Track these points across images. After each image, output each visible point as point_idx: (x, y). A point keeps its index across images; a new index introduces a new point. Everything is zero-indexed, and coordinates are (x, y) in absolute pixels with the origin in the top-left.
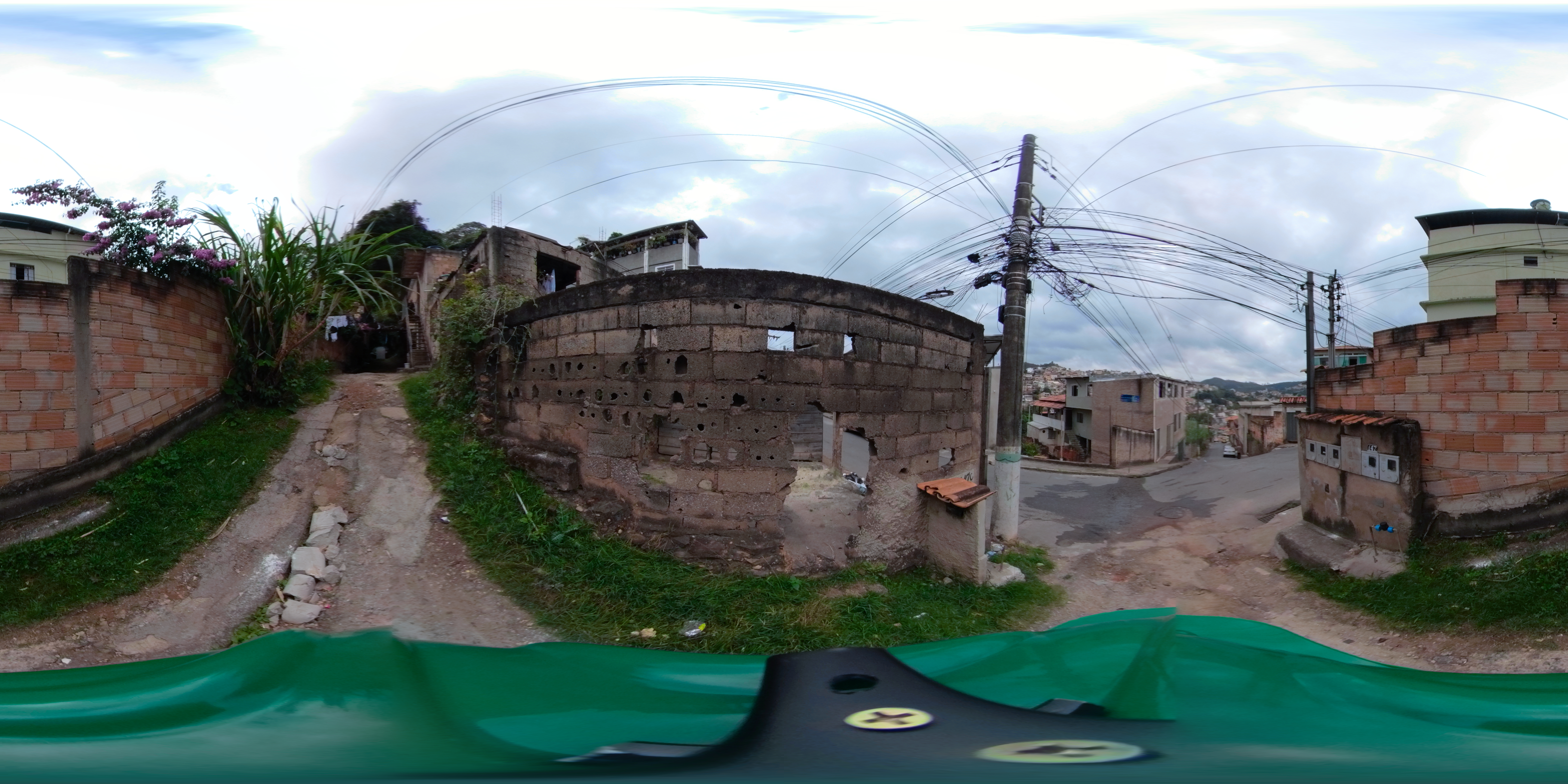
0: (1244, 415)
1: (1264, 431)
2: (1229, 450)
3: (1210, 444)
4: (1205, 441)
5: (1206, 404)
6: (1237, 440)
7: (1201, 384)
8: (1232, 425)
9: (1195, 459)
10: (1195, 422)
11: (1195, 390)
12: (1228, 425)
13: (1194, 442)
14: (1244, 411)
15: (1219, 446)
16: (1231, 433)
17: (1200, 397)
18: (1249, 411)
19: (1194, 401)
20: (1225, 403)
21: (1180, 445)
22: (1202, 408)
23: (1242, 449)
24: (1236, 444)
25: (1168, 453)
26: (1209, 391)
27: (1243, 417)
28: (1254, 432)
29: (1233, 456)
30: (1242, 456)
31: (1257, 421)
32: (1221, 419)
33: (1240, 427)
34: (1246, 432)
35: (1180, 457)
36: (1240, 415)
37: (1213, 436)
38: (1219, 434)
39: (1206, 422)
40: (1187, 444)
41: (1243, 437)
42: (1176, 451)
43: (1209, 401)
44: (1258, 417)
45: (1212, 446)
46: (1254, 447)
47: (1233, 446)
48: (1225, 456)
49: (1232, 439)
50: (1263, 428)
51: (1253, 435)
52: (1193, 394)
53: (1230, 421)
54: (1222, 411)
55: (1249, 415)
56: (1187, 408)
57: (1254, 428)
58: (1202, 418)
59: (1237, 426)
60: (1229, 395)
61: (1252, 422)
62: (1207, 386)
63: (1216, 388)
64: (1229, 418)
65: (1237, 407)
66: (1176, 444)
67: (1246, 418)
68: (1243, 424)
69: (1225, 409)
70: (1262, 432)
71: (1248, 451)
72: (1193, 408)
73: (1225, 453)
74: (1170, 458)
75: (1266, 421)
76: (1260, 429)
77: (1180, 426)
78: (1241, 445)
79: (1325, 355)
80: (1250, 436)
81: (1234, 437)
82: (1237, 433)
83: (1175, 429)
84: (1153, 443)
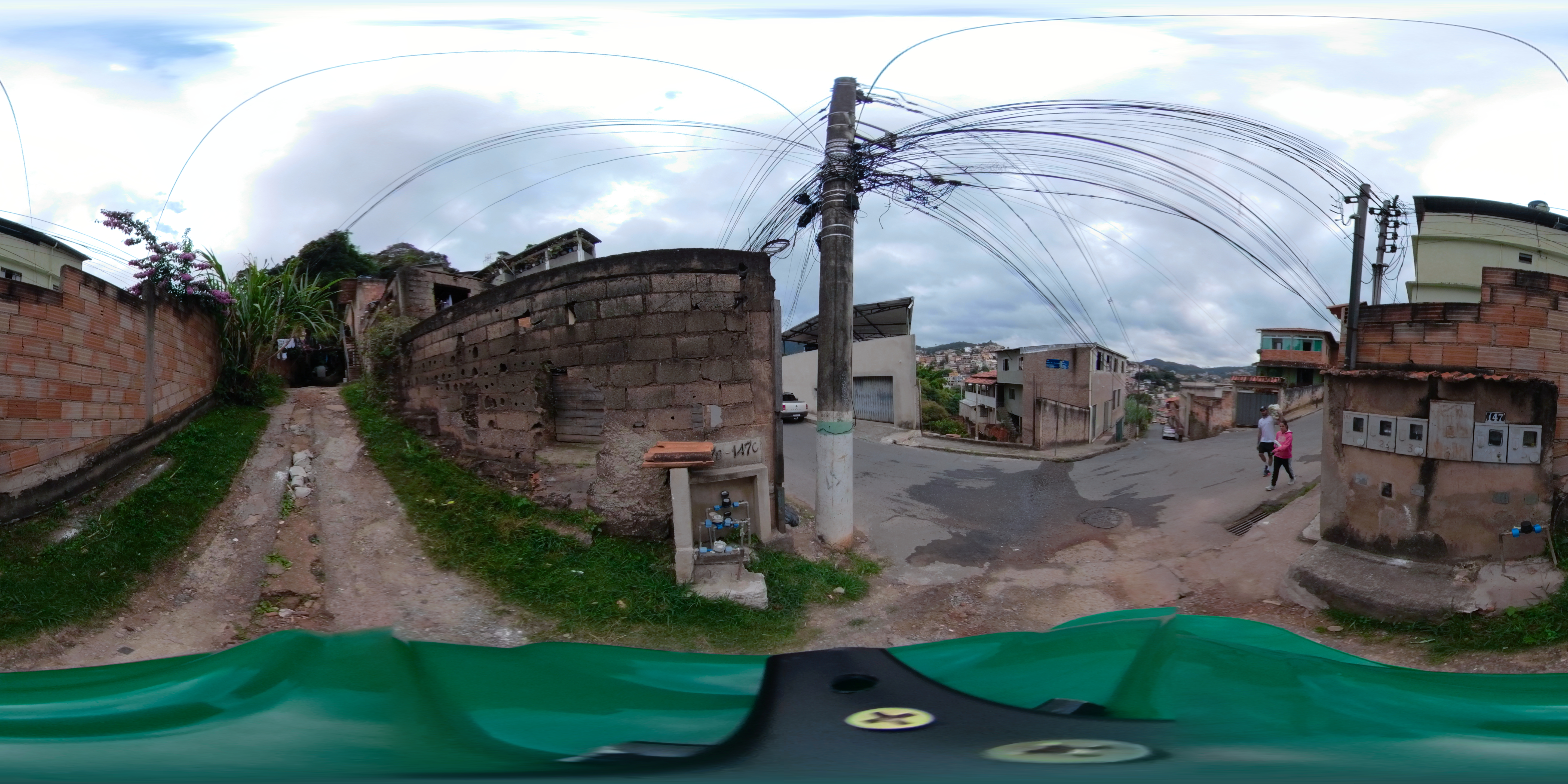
0: (1186, 396)
1: (1210, 412)
2: (1169, 431)
3: (1148, 425)
4: (1145, 421)
5: (1146, 384)
6: (1178, 422)
7: (1141, 365)
8: (1172, 406)
9: (1134, 440)
10: (1135, 402)
11: (1136, 370)
12: (1168, 407)
13: (1132, 422)
14: (1185, 392)
15: (1159, 427)
16: (1171, 414)
17: (1140, 377)
18: (1192, 392)
19: (1134, 381)
20: (1165, 385)
21: (1119, 424)
22: (1141, 389)
23: (1182, 432)
24: (1175, 425)
25: (1105, 433)
26: (1149, 372)
27: (1185, 398)
28: (1198, 414)
29: (1173, 439)
30: (1183, 438)
31: (1201, 401)
32: (1159, 400)
33: (1182, 408)
34: (1188, 413)
35: (1118, 438)
36: (1182, 396)
37: (1152, 417)
38: (1157, 415)
39: (1144, 402)
40: (1126, 423)
41: (1184, 418)
42: (1114, 431)
43: (1149, 382)
44: (1201, 397)
45: (1150, 427)
46: (1197, 430)
47: (1173, 427)
48: (1165, 438)
49: (1170, 420)
50: (1208, 409)
51: (1196, 417)
52: (1133, 374)
53: (1170, 402)
54: (1161, 392)
55: (1192, 395)
56: (1127, 388)
57: (1197, 409)
58: (1141, 398)
59: (1177, 407)
60: (1169, 377)
61: (1196, 403)
62: (1147, 367)
63: (1156, 369)
64: (1169, 400)
65: (1176, 389)
66: (1114, 423)
67: (1189, 398)
68: (1185, 406)
69: (1164, 390)
70: (1207, 414)
71: (1189, 434)
72: (1133, 388)
73: (1165, 435)
74: (1107, 438)
75: (1211, 403)
76: (1205, 410)
77: (1118, 405)
78: (1182, 427)
79: (1279, 336)
80: (1193, 419)
81: (1173, 418)
82: (1178, 414)
83: (1114, 408)
84: (1087, 421)
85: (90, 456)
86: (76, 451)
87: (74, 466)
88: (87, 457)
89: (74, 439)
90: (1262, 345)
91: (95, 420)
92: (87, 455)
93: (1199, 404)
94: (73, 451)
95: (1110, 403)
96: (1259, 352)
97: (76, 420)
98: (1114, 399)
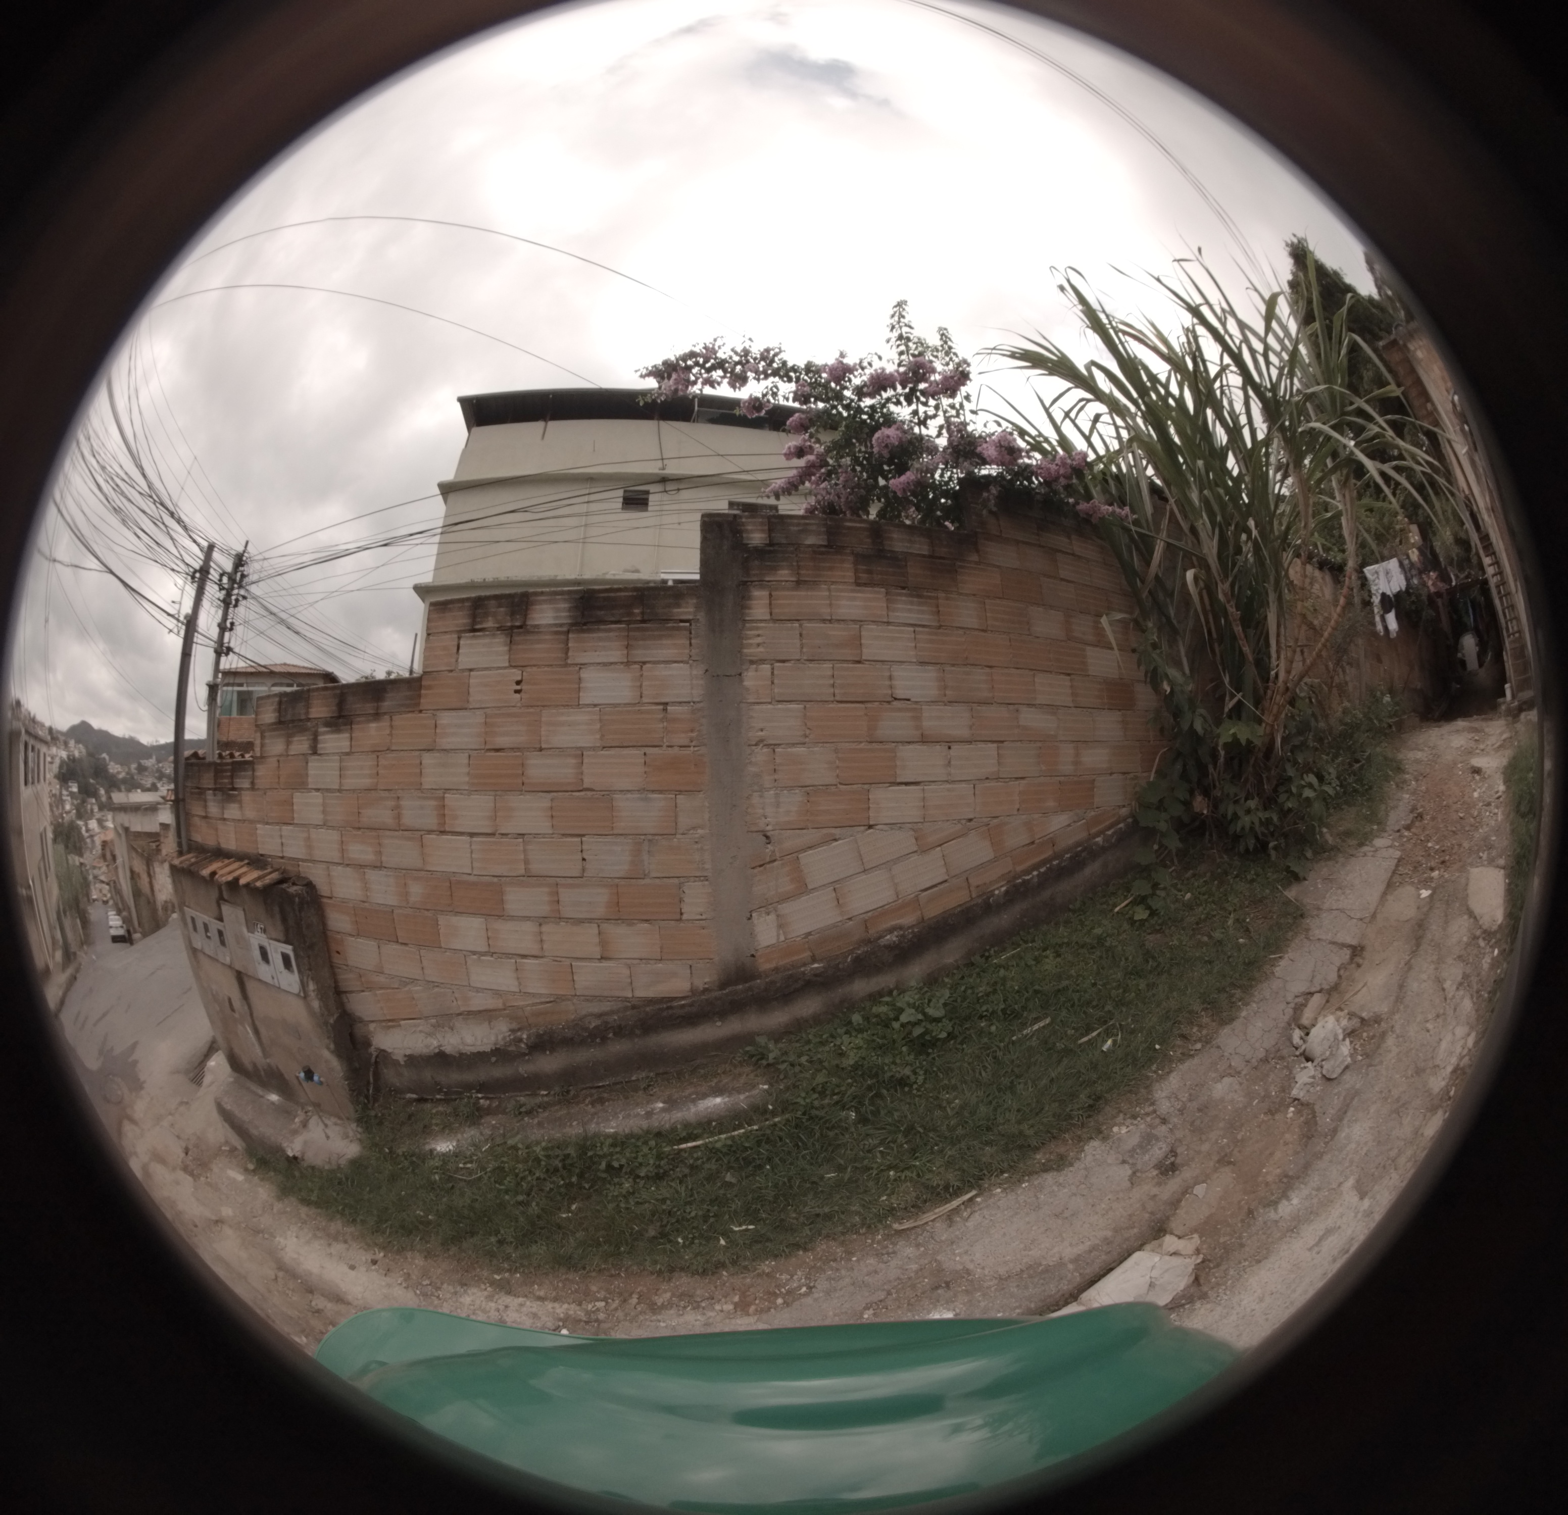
85: (519, 1030)
86: (487, 1015)
87: (485, 1041)
88: (513, 1031)
89: (478, 990)
91: (524, 956)
92: (514, 1026)
94: (480, 1012)
97: (474, 953)
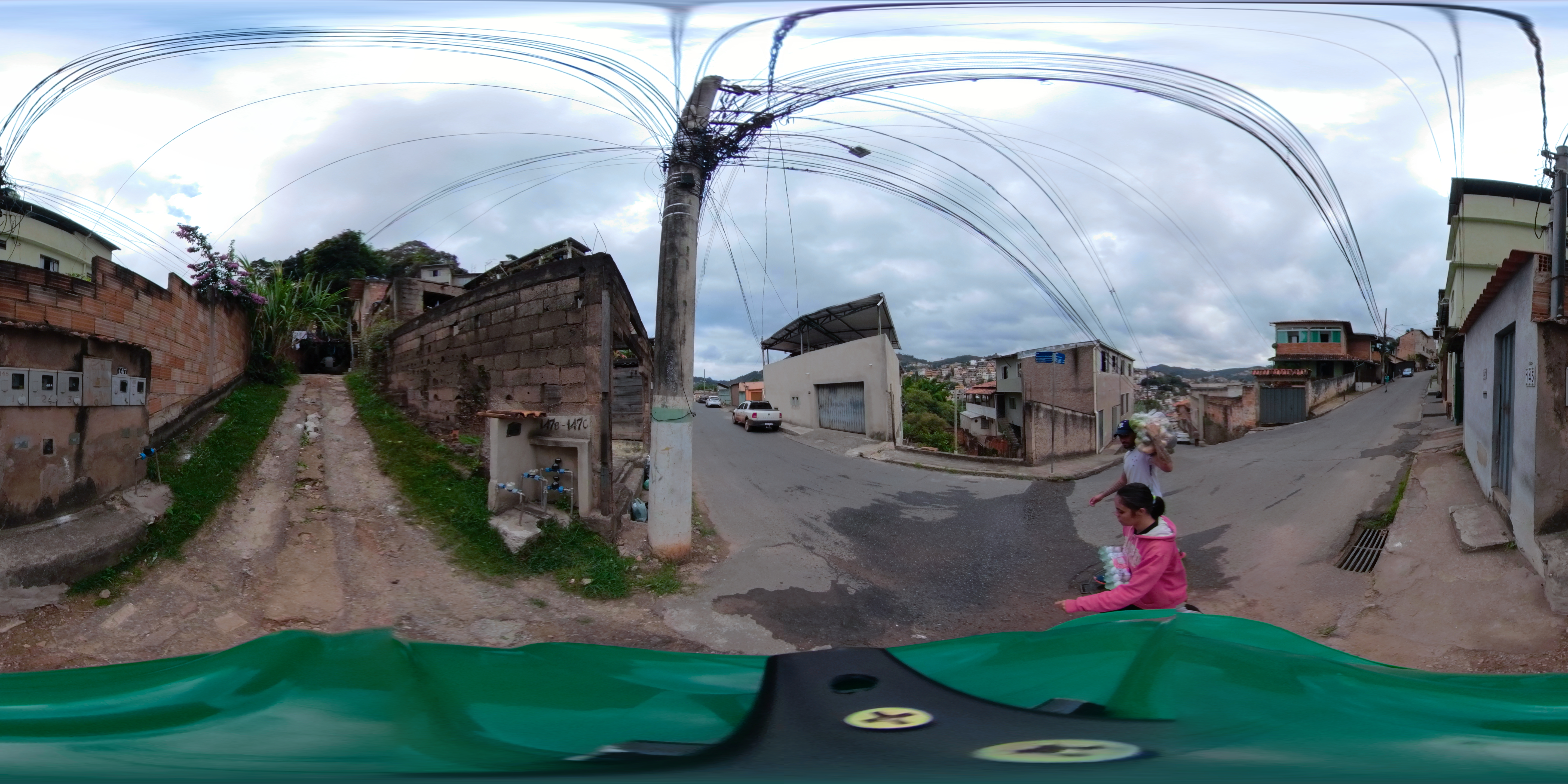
0: (1198, 397)
1: (1228, 413)
2: (1182, 436)
5: (1153, 391)
6: (1190, 426)
7: (1149, 371)
8: (1182, 409)
11: (1143, 377)
12: (1177, 410)
14: (1196, 394)
16: (1181, 418)
17: (1146, 384)
18: (1204, 393)
19: (1141, 388)
20: (1172, 389)
22: (1148, 395)
23: (1198, 435)
24: (1187, 429)
26: (1154, 378)
27: (1197, 400)
28: (1213, 415)
29: (1187, 443)
30: (1199, 442)
31: (1217, 402)
32: (1167, 406)
33: (1194, 410)
34: (1202, 415)
36: (1192, 399)
41: (1196, 420)
43: (1156, 388)
44: (1216, 398)
46: (1213, 432)
47: (1185, 431)
48: (1180, 443)
49: (1181, 424)
50: (1226, 411)
51: (1212, 419)
52: (1140, 379)
53: (1179, 406)
54: (1169, 397)
55: (1205, 396)
56: (1135, 393)
57: (1211, 410)
58: (1149, 405)
59: (1188, 410)
60: (1176, 382)
61: (1211, 404)
62: (1153, 373)
63: (1163, 375)
64: (1178, 404)
65: (1185, 393)
67: (1201, 400)
68: (1198, 409)
69: (1172, 395)
70: (1226, 415)
71: (1204, 437)
72: (1141, 394)
73: (1179, 440)
75: (1226, 403)
76: (1222, 411)
77: (1127, 411)
78: (1196, 430)
79: (1294, 328)
80: (1207, 421)
81: (1184, 422)
82: (1190, 418)
83: (1122, 413)
84: (1093, 429)
90: (1277, 339)
91: (187, 382)
93: (1214, 404)
95: (1119, 408)
96: (1275, 346)
97: (177, 382)
98: (1122, 405)
